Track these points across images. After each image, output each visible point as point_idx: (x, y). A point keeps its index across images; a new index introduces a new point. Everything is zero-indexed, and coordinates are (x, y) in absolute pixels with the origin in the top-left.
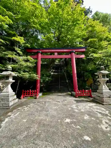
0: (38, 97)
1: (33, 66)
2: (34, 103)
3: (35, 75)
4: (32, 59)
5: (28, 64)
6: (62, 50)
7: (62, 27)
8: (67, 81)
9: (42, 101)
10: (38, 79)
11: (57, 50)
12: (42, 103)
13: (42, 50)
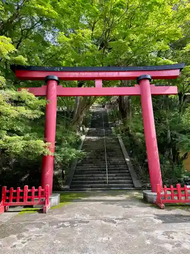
0: (48, 207)
1: (36, 116)
2: (39, 225)
3: (41, 143)
4: (33, 96)
5: (22, 110)
6: (115, 74)
7: (113, 13)
8: (127, 160)
9: (62, 220)
10: (50, 153)
11: (102, 74)
12: (63, 226)
13: (61, 71)
